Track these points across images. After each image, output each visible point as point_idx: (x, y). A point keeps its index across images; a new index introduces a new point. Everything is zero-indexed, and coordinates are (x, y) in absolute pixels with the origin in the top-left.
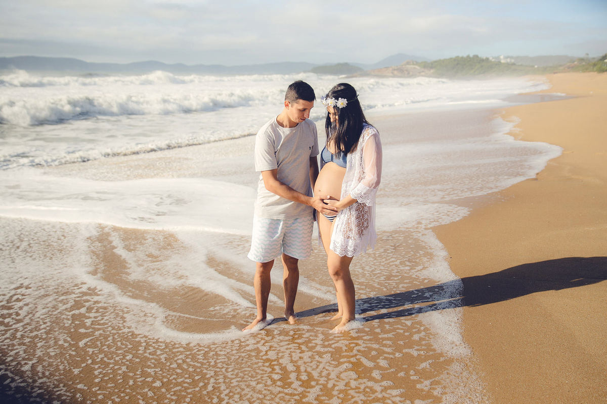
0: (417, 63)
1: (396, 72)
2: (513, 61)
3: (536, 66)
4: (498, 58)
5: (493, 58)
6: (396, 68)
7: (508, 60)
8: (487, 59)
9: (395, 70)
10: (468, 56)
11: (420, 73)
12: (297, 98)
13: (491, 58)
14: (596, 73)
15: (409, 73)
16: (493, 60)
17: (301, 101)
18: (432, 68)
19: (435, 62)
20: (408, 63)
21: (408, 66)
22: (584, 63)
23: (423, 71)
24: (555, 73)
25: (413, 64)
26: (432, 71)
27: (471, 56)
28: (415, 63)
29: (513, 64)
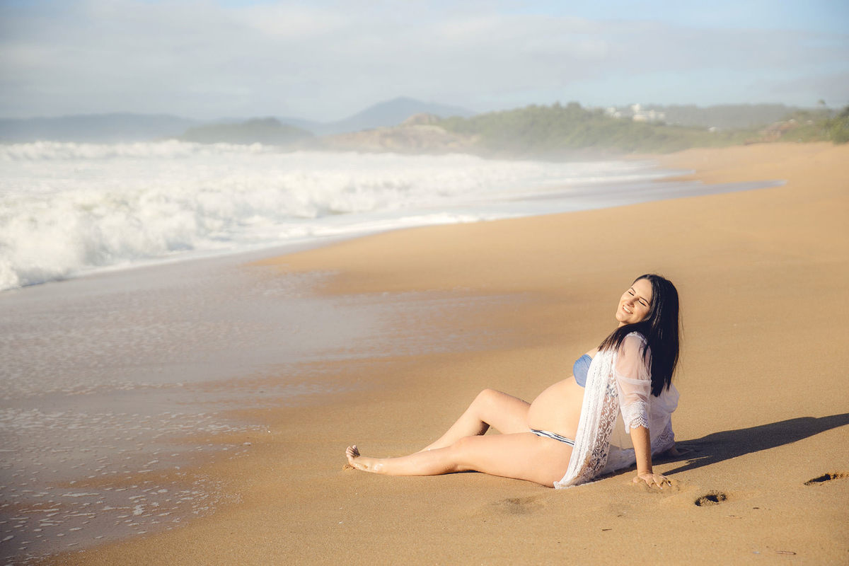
0: (439, 121)
2: (662, 116)
3: (712, 129)
4: (628, 109)
5: (617, 111)
6: (390, 132)
7: (652, 115)
8: (600, 113)
9: (386, 135)
10: (557, 106)
13: (611, 110)
14: (830, 144)
16: (618, 115)
20: (418, 121)
21: (417, 127)
22: (810, 122)
23: (453, 141)
24: (747, 144)
25: (431, 123)
27: (564, 104)
29: (661, 124)
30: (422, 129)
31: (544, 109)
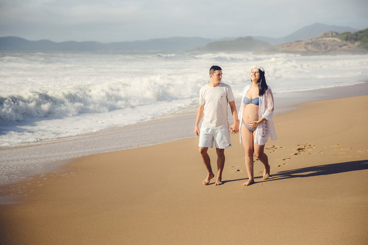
0: (337, 35)
1: (310, 47)
6: (310, 41)
9: (308, 44)
11: (341, 46)
12: (214, 71)
15: (326, 48)
17: (216, 71)
18: (356, 40)
19: (361, 32)
20: (326, 35)
21: (324, 39)
23: (345, 45)
25: (333, 37)
26: (357, 44)
28: (334, 34)
30: (328, 39)
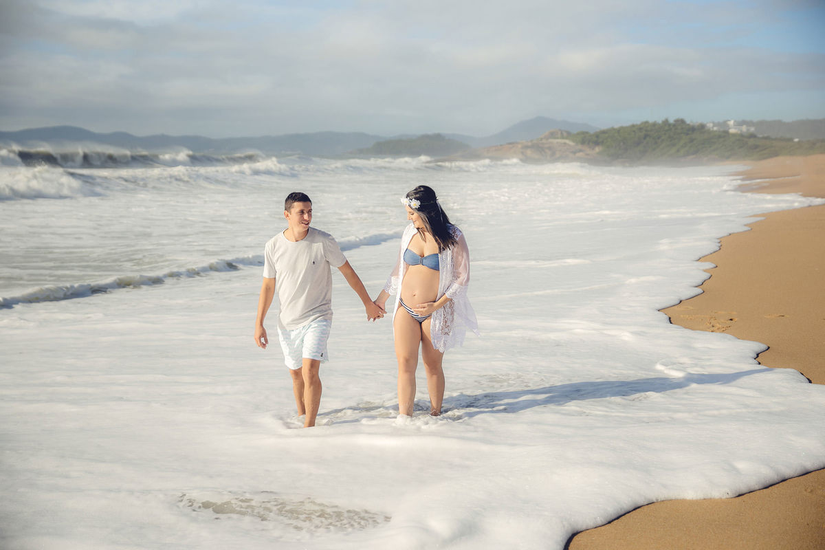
0: (569, 135)
2: (752, 129)
3: (796, 140)
4: (725, 123)
5: (714, 125)
6: (529, 144)
7: (744, 128)
8: (702, 127)
9: (527, 147)
10: (666, 122)
12: (292, 203)
13: (710, 125)
15: (553, 154)
16: (714, 129)
17: (296, 204)
19: (604, 132)
20: (553, 135)
21: (551, 140)
23: (581, 151)
27: (671, 121)
28: (565, 134)
29: (752, 136)
30: (555, 141)
31: (654, 124)
